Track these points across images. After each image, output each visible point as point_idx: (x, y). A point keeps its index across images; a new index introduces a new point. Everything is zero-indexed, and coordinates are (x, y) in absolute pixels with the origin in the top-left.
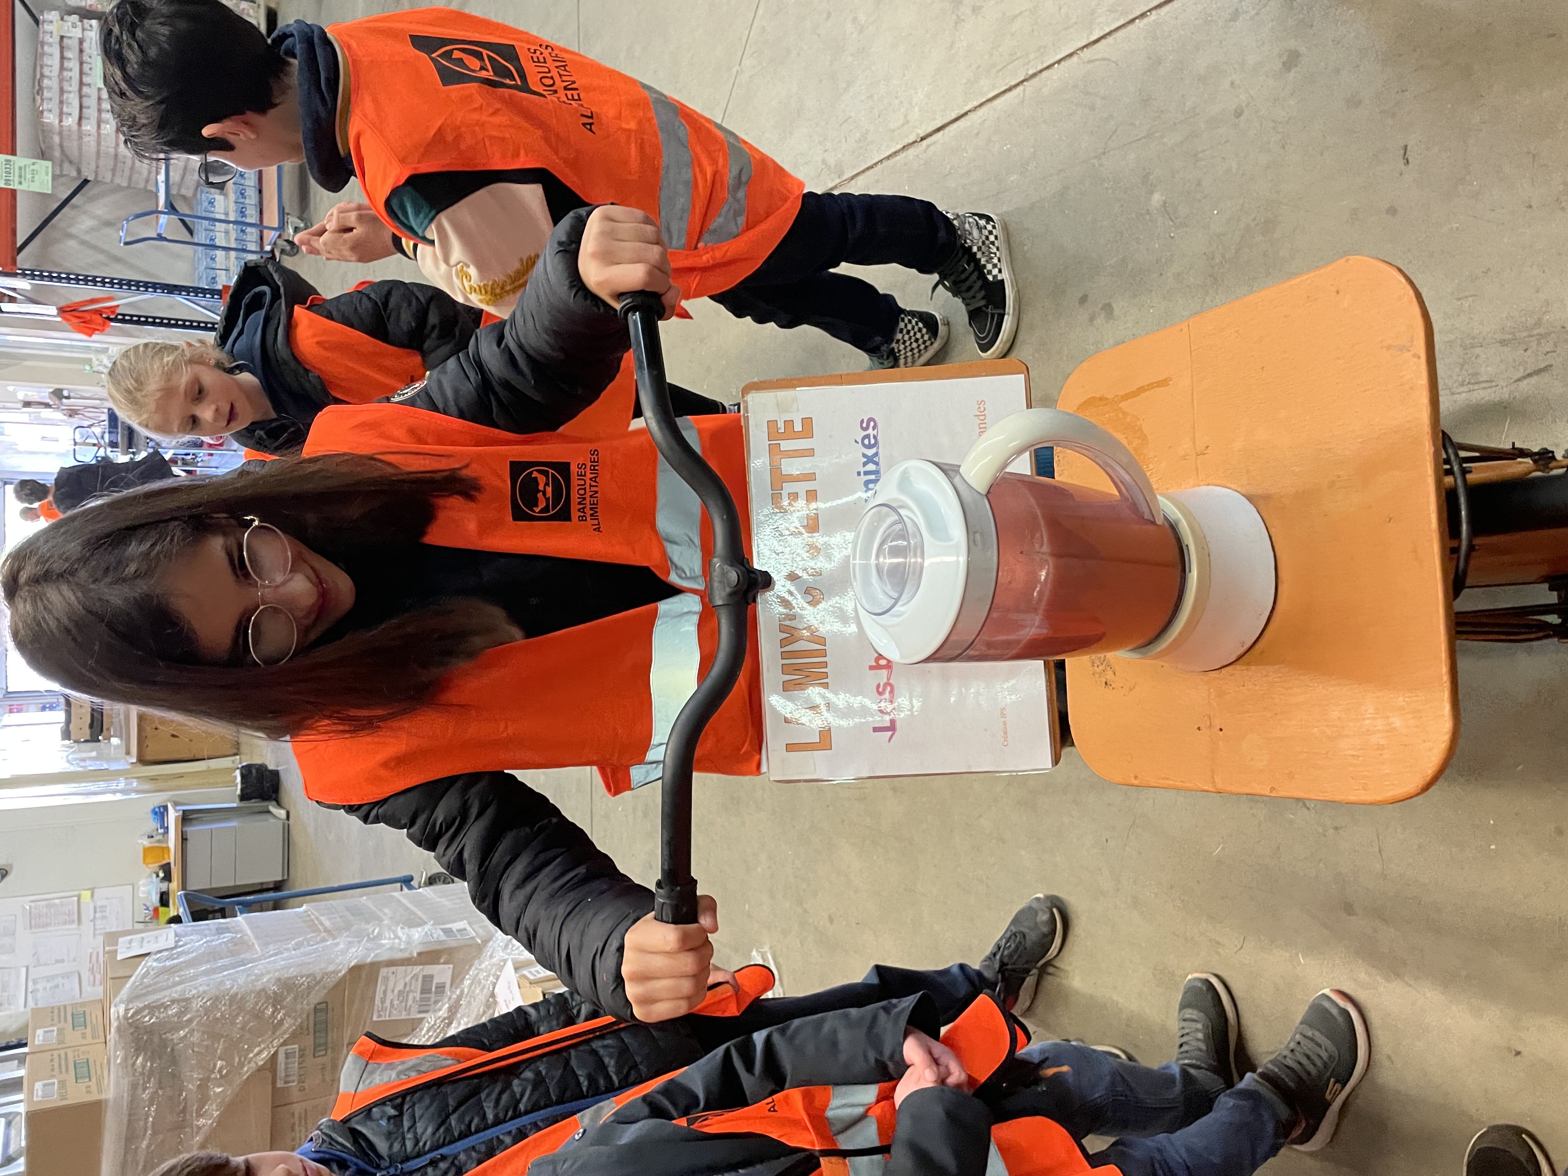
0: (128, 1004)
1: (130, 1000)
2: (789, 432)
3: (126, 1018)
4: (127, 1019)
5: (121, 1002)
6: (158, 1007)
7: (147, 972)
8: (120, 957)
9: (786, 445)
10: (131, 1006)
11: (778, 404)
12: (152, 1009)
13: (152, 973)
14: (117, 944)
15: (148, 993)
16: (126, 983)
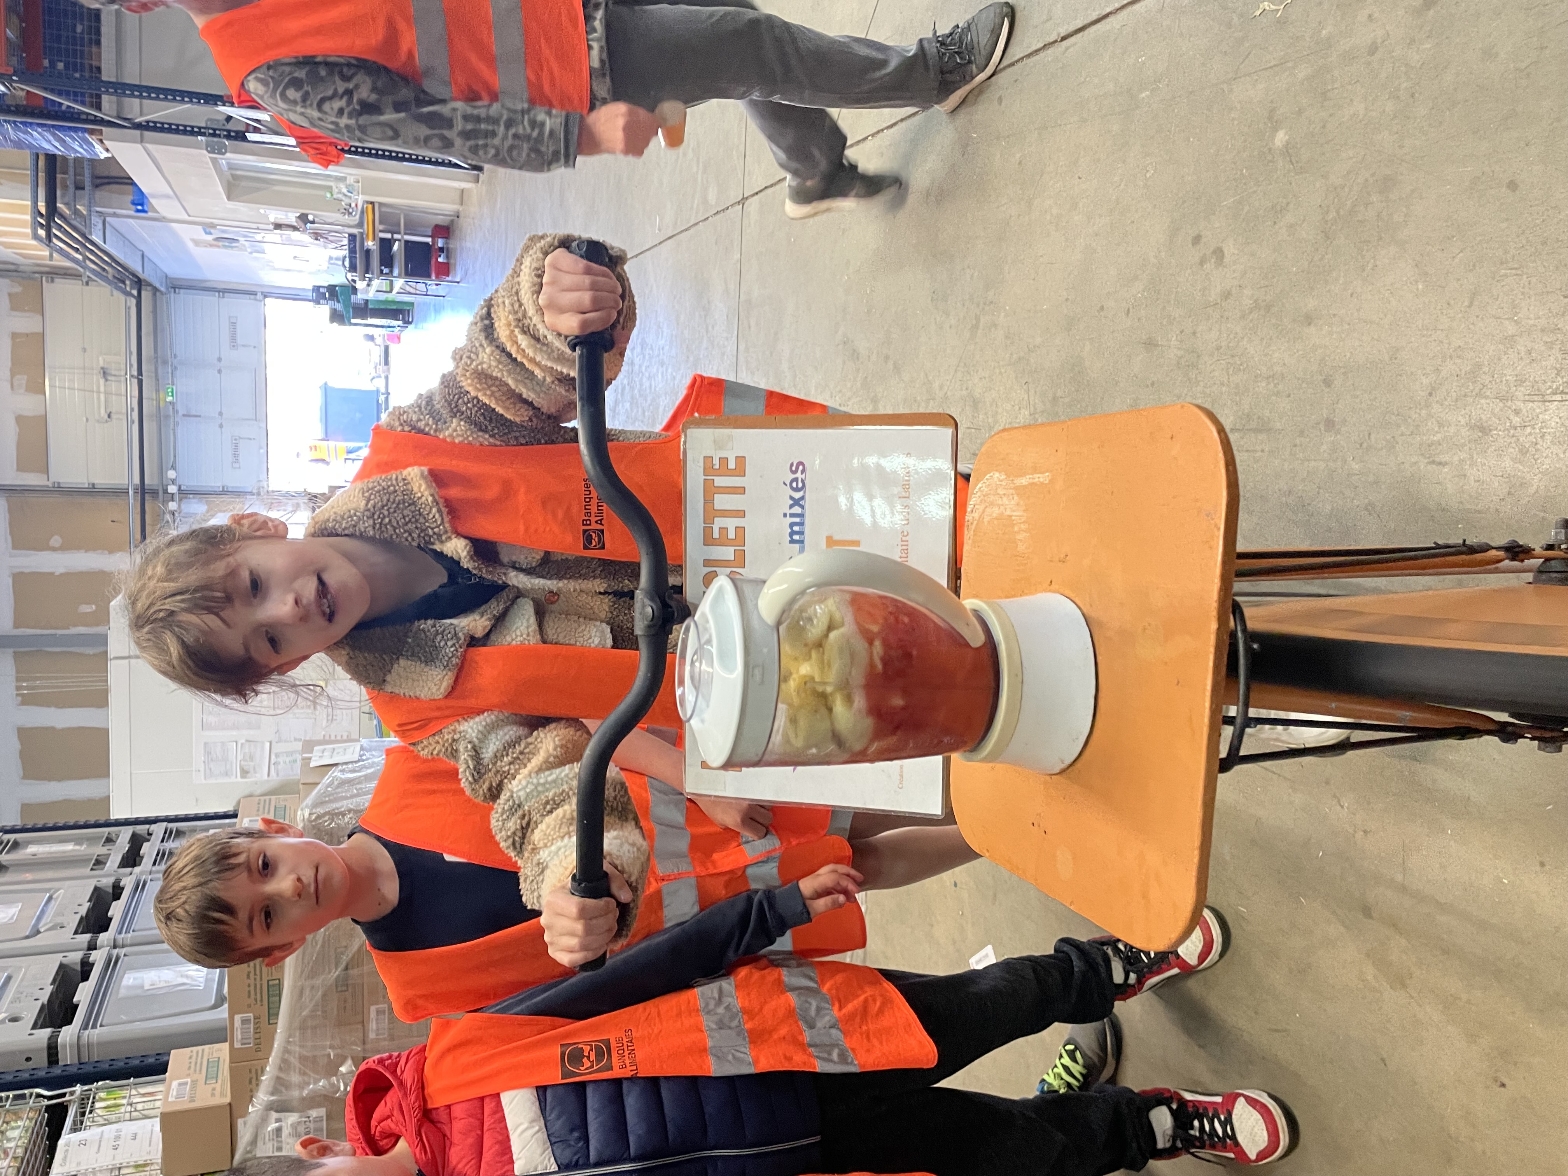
0: (311, 810)
1: (315, 805)
2: (723, 469)
3: (310, 821)
4: (312, 821)
5: (307, 806)
6: (338, 814)
7: (332, 782)
8: (313, 764)
9: (720, 481)
10: (314, 811)
11: (715, 441)
12: (333, 815)
13: (336, 783)
14: (311, 752)
15: (330, 801)
16: (315, 788)
